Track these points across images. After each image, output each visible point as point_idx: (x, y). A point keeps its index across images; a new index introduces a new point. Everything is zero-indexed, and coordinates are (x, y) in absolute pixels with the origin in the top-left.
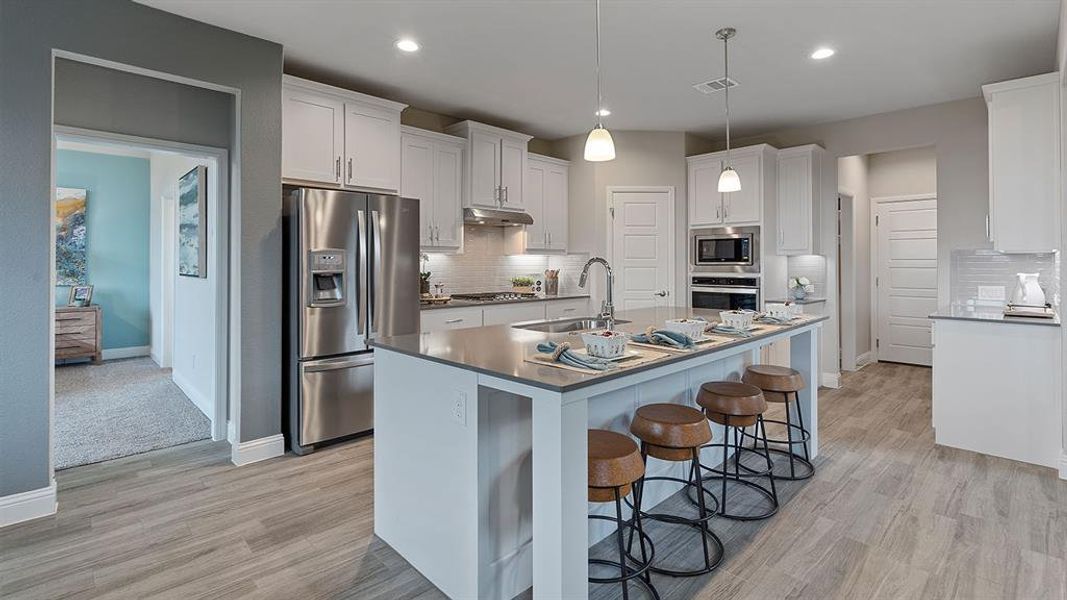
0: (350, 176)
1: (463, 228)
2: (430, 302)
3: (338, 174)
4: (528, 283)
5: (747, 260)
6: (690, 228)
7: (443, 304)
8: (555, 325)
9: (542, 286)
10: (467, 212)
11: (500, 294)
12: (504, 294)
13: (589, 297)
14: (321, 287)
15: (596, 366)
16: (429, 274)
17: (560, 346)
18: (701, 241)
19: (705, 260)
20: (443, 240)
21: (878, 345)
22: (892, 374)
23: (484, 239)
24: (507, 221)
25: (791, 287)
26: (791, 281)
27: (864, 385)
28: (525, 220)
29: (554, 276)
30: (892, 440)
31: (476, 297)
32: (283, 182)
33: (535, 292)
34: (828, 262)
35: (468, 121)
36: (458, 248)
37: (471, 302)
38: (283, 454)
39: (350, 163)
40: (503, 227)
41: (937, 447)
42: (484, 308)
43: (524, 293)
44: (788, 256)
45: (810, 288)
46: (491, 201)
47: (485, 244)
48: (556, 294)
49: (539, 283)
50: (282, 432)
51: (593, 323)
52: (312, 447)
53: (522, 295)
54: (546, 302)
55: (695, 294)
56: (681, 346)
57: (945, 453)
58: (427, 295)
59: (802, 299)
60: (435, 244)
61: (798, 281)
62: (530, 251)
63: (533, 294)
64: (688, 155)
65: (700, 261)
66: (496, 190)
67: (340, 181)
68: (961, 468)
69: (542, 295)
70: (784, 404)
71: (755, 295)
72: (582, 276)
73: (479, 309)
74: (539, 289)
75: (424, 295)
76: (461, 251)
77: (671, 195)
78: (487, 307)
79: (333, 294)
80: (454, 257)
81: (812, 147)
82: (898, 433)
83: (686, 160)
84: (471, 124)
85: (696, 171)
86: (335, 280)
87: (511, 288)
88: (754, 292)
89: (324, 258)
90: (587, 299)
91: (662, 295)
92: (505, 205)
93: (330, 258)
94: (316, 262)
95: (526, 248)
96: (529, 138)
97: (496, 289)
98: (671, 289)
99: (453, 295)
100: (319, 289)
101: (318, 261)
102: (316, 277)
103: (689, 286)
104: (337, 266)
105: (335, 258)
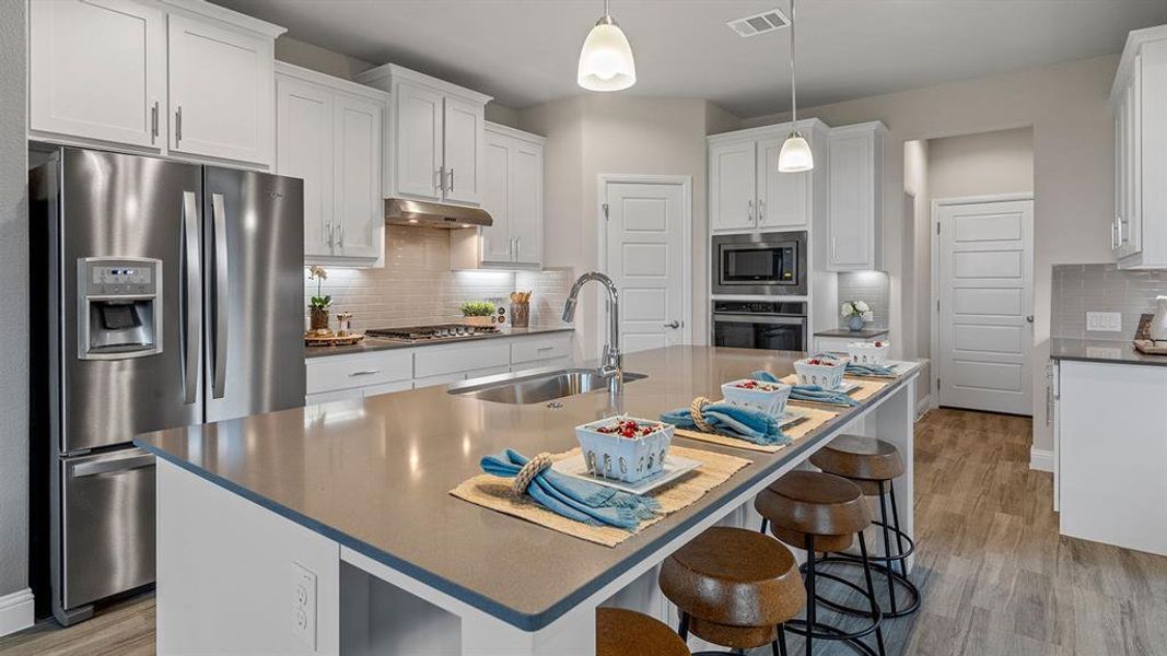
0: (179, 137)
1: (383, 229)
2: (328, 344)
3: (155, 132)
4: (485, 312)
5: (790, 279)
6: (712, 233)
7: (348, 346)
8: (524, 383)
9: (507, 315)
10: (390, 204)
11: (442, 328)
12: (448, 328)
13: (571, 330)
14: (109, 325)
15: (610, 513)
16: (327, 299)
17: (531, 463)
18: (726, 252)
19: (732, 278)
20: (351, 247)
21: (939, 387)
22: (962, 426)
23: (420, 248)
24: (454, 220)
25: (845, 313)
26: (844, 307)
27: (933, 443)
28: (483, 219)
29: (523, 302)
30: (1003, 531)
31: (403, 334)
32: (29, 137)
33: (497, 323)
34: (892, 281)
35: (391, 64)
37: (396, 340)
38: (33, 624)
39: (178, 116)
40: (449, 229)
41: (1066, 540)
42: (416, 350)
43: (477, 326)
44: (839, 273)
45: (869, 316)
46: (430, 190)
47: (420, 255)
48: (526, 326)
49: (502, 311)
50: (30, 586)
51: (584, 376)
52: (90, 608)
53: (477, 329)
54: (511, 340)
56: (760, 437)
57: (1081, 551)
58: (325, 332)
59: (859, 331)
60: (337, 251)
61: (854, 306)
62: (486, 264)
63: (492, 328)
64: (709, 133)
65: (725, 279)
66: (435, 173)
67: (160, 142)
68: (1110, 574)
69: (505, 327)
70: (878, 498)
71: (800, 326)
72: (569, 303)
73: (408, 352)
74: (501, 319)
75: (319, 331)
76: (381, 263)
77: (686, 188)
78: (420, 348)
79: (133, 336)
80: (371, 272)
81: (874, 125)
82: (1004, 519)
83: (707, 141)
84: (395, 71)
85: (720, 155)
86: (139, 311)
87: (460, 319)
88: (798, 321)
89: (115, 272)
90: (570, 334)
91: (675, 327)
92: (450, 195)
93: (125, 272)
94: (97, 280)
95: (482, 260)
96: (487, 99)
97: (437, 320)
98: (686, 318)
99: (367, 332)
100: (105, 327)
101: (102, 279)
102: (99, 307)
103: (710, 314)
104: (141, 288)
105: (136, 273)
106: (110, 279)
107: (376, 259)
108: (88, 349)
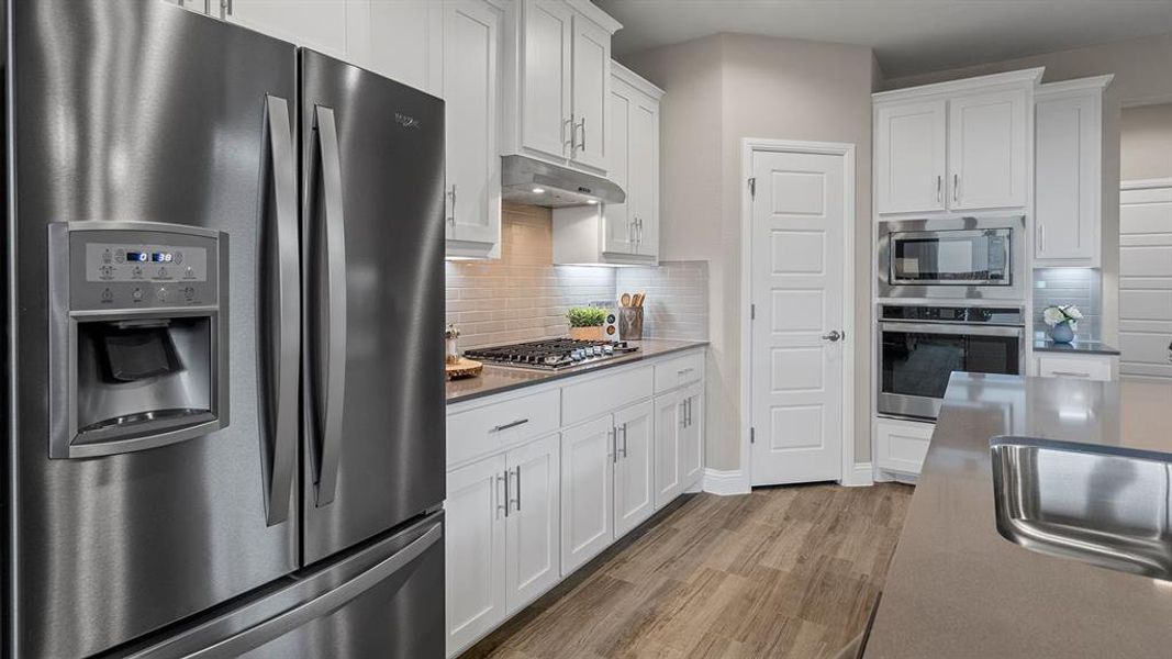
1: (499, 200)
4: (592, 320)
6: (876, 219)
9: (617, 324)
10: (507, 163)
13: (707, 344)
18: (900, 242)
19: (904, 276)
20: (465, 225)
24: (588, 191)
29: (637, 307)
33: (605, 336)
34: (1104, 279)
36: (489, 246)
42: (562, 384)
49: (612, 319)
54: (653, 360)
55: (888, 337)
61: (1064, 312)
64: (875, 90)
65: (897, 278)
66: (564, 123)
71: (1015, 338)
74: (609, 331)
76: (496, 252)
77: (848, 161)
78: (567, 381)
83: (871, 99)
85: (890, 118)
86: (181, 342)
87: (565, 331)
88: (1013, 332)
89: (133, 257)
90: (703, 349)
91: (834, 339)
92: (580, 157)
93: (155, 258)
94: (93, 274)
95: (604, 250)
96: (615, 26)
97: (540, 335)
98: (847, 326)
99: (467, 353)
100: (108, 376)
101: (107, 270)
102: (94, 335)
103: (875, 321)
104: (189, 291)
105: (177, 259)
106: (123, 272)
107: (492, 244)
108: (73, 432)
